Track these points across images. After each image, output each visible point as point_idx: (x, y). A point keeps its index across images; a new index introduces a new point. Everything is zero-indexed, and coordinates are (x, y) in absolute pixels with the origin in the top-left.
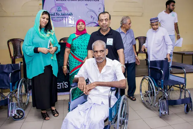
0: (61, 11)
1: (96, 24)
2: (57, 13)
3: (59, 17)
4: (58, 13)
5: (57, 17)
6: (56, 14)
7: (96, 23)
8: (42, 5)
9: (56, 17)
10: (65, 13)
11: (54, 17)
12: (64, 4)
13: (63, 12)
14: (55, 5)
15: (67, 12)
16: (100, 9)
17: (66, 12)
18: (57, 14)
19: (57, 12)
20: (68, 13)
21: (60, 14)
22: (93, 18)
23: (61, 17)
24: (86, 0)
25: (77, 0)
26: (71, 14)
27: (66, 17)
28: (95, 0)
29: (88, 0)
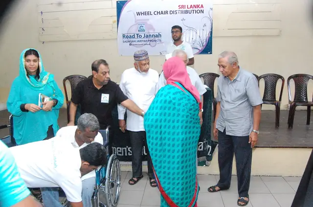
0: (144, 31)
1: (198, 51)
3: (141, 39)
4: (140, 34)
5: (138, 40)
6: (136, 36)
7: (197, 49)
9: (136, 40)
10: (150, 34)
11: (134, 40)
12: (148, 20)
13: (146, 32)
14: (135, 22)
16: (205, 25)
17: (152, 32)
19: (138, 32)
20: (155, 34)
21: (143, 36)
22: (193, 40)
23: (143, 39)
24: (182, 12)
25: (169, 13)
26: (159, 35)
27: (151, 41)
28: (196, 12)
29: (186, 12)
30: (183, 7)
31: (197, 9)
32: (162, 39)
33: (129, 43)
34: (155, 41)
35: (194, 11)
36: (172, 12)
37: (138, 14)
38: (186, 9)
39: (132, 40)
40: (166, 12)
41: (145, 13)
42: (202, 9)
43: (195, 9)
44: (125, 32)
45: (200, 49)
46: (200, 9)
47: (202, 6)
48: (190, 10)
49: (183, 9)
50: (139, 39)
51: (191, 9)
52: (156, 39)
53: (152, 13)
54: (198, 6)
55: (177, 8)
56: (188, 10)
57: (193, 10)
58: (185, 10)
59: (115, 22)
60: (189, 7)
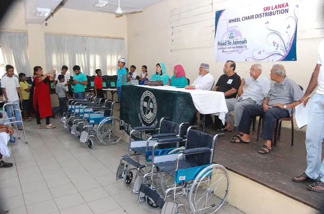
0: (233, 37)
1: (281, 57)
2: (228, 41)
4: (230, 41)
6: (227, 43)
7: (280, 54)
8: (214, 32)
9: (227, 47)
10: (238, 40)
12: (237, 26)
13: (235, 39)
14: (227, 29)
15: (240, 38)
16: (289, 27)
18: (230, 43)
19: (228, 39)
20: (242, 40)
21: (232, 43)
22: (276, 45)
23: (232, 46)
24: (266, 14)
25: (254, 17)
26: (245, 42)
27: (238, 47)
28: (281, 12)
29: (271, 14)
30: (268, 8)
31: (281, 9)
32: (247, 44)
33: (222, 50)
34: (241, 47)
35: (279, 12)
36: (258, 16)
37: (230, 21)
38: (271, 10)
39: (224, 47)
40: (252, 17)
41: (234, 20)
42: (287, 8)
43: (279, 9)
44: (219, 40)
45: (284, 55)
46: (284, 9)
47: (287, 5)
48: (274, 11)
49: (267, 11)
50: (230, 46)
51: (276, 10)
52: (243, 45)
53: (241, 19)
54: (283, 6)
55: (262, 11)
56: (272, 11)
57: (277, 11)
58: (269, 11)
59: (213, 31)
60: (273, 8)
